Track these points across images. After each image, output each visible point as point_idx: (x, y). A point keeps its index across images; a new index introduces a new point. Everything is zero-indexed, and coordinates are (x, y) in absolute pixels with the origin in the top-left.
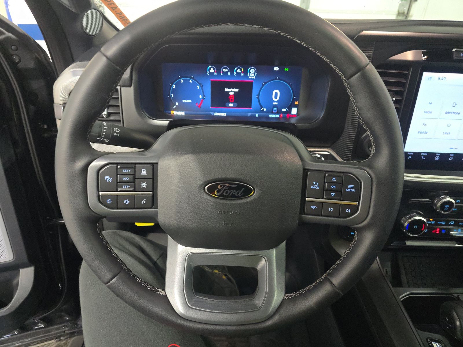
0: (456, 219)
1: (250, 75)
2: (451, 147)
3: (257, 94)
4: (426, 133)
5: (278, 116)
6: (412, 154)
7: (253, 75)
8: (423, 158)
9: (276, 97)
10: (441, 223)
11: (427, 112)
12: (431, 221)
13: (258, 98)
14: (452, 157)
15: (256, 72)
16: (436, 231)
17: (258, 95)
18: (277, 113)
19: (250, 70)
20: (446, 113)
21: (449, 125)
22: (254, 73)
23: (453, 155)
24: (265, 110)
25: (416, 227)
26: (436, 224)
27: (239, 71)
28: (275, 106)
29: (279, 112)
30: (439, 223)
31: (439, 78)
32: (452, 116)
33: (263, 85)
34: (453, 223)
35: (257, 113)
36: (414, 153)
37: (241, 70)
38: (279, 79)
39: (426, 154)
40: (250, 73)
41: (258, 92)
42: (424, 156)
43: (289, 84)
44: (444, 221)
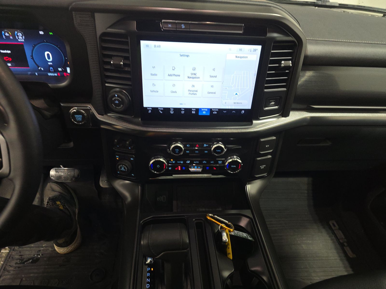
0: (191, 159)
1: (18, 38)
2: (181, 103)
3: (31, 54)
4: (157, 92)
5: (56, 75)
6: (151, 109)
7: (21, 38)
8: (161, 112)
9: (49, 58)
10: (180, 162)
11: (153, 75)
12: (172, 161)
13: (33, 58)
14: (183, 111)
15: (23, 35)
16: (178, 168)
17: (32, 56)
18: (54, 72)
19: (17, 33)
20: (169, 75)
21: (174, 85)
22: (22, 37)
23: (184, 109)
24: (42, 69)
25: (158, 166)
26: (176, 163)
27: (7, 34)
28: (50, 66)
29: (56, 71)
30: (178, 162)
31: (155, 46)
32: (174, 78)
33: (34, 47)
34: (189, 162)
35: (36, 72)
36: (153, 108)
37: (8, 33)
38: (47, 42)
39: (162, 109)
40: (18, 36)
41: (31, 53)
42: (161, 110)
43: (57, 46)
44: (182, 160)
